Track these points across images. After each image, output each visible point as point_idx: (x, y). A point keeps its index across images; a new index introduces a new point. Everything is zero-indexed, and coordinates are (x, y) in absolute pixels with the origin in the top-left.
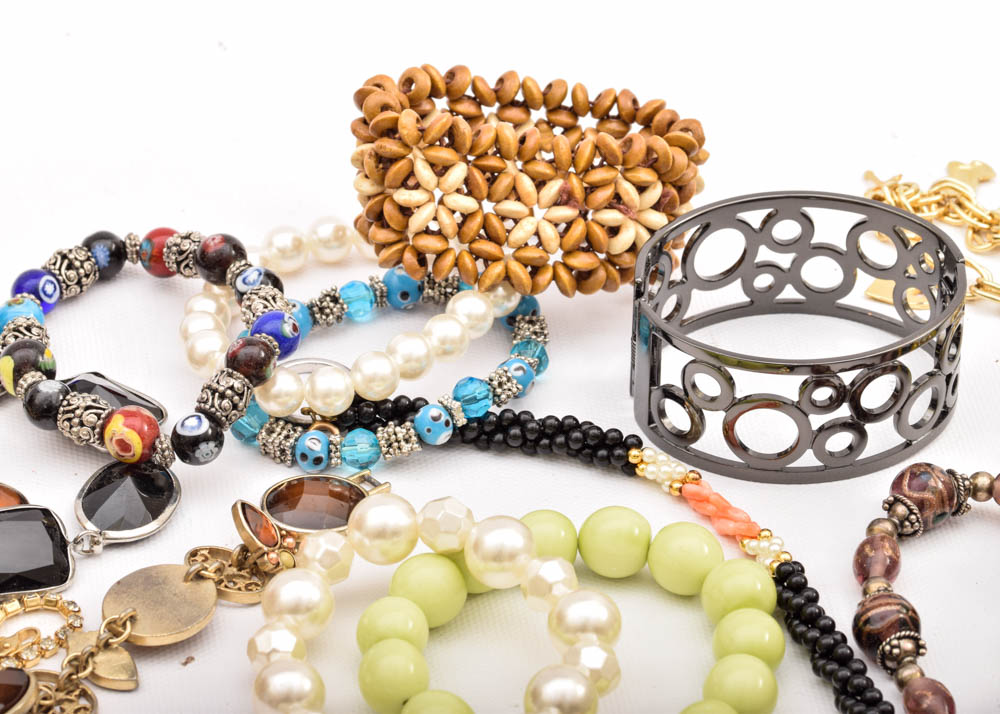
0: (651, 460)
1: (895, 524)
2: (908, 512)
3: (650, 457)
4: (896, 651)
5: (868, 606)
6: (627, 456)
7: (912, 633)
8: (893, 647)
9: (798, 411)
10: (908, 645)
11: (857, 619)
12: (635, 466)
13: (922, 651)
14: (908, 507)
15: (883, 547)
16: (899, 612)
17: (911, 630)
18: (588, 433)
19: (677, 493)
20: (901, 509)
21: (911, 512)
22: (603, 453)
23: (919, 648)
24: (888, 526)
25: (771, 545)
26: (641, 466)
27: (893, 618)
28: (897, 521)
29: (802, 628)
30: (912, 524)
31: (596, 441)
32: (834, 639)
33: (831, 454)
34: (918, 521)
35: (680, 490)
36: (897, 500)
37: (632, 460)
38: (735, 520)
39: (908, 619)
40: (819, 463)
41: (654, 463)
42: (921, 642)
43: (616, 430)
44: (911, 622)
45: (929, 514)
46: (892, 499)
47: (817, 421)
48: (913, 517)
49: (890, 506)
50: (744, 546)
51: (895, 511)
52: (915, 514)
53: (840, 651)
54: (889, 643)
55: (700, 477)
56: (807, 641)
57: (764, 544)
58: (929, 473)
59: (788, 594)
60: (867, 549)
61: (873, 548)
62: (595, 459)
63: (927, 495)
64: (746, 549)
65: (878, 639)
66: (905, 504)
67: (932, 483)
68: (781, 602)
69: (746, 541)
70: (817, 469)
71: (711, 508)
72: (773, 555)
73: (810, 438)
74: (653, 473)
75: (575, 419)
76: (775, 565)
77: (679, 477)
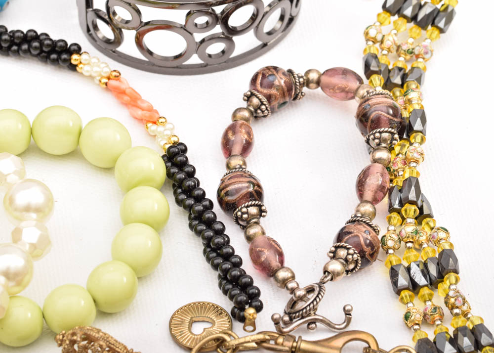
0: (86, 62)
1: (251, 112)
2: (260, 103)
3: (86, 60)
4: (245, 216)
5: (227, 183)
6: (70, 60)
7: (257, 202)
8: (243, 213)
9: (185, 31)
10: (253, 210)
11: (219, 191)
12: (76, 66)
13: (263, 214)
14: (260, 100)
15: (241, 132)
16: (248, 187)
17: (255, 200)
18: (43, 43)
19: (104, 86)
20: (255, 101)
21: (262, 103)
22: (54, 56)
23: (261, 212)
24: (246, 114)
25: (165, 130)
26: (80, 66)
27: (244, 192)
28: (253, 110)
29: (183, 197)
30: (263, 112)
31: (49, 49)
32: (203, 206)
33: (210, 56)
34: (267, 109)
35: (106, 84)
36: (252, 94)
37: (73, 62)
38: (142, 109)
39: (254, 193)
40: (201, 62)
41: (88, 64)
42: (263, 208)
43: (63, 41)
44: (257, 195)
45: (275, 104)
46: (249, 93)
47: (198, 37)
48: (263, 107)
49: (248, 98)
50: (147, 128)
51: (251, 102)
52: (265, 105)
53: (207, 216)
54: (240, 210)
55: (120, 74)
56: (185, 207)
57: (160, 129)
58: (274, 75)
59: (175, 170)
60: (230, 134)
61: (234, 133)
62: (48, 60)
63: (273, 91)
64: (149, 130)
65: (234, 207)
66: (258, 98)
67: (276, 83)
68: (170, 175)
69: (149, 125)
70: (201, 66)
71: (126, 98)
72: (166, 137)
73: (194, 47)
74: (87, 71)
75: (35, 32)
76: (167, 146)
77: (106, 75)
